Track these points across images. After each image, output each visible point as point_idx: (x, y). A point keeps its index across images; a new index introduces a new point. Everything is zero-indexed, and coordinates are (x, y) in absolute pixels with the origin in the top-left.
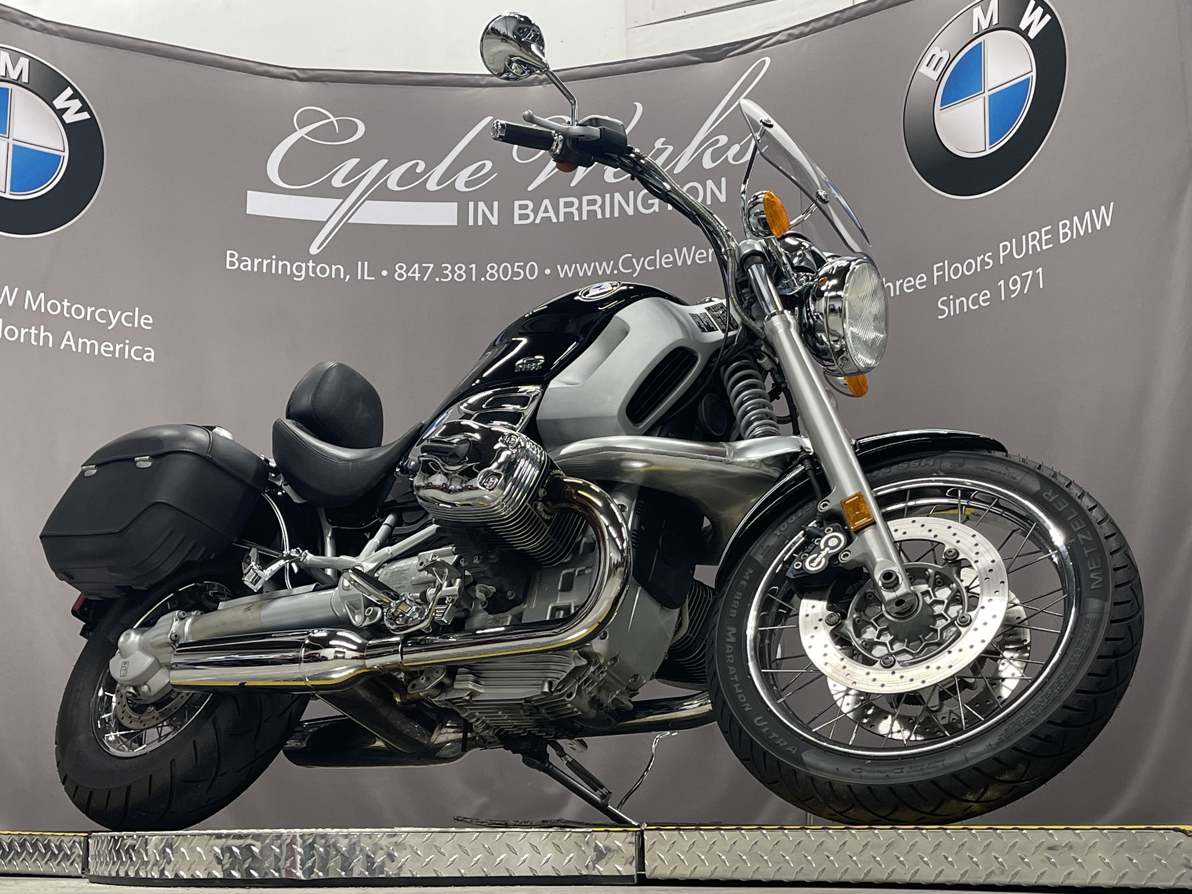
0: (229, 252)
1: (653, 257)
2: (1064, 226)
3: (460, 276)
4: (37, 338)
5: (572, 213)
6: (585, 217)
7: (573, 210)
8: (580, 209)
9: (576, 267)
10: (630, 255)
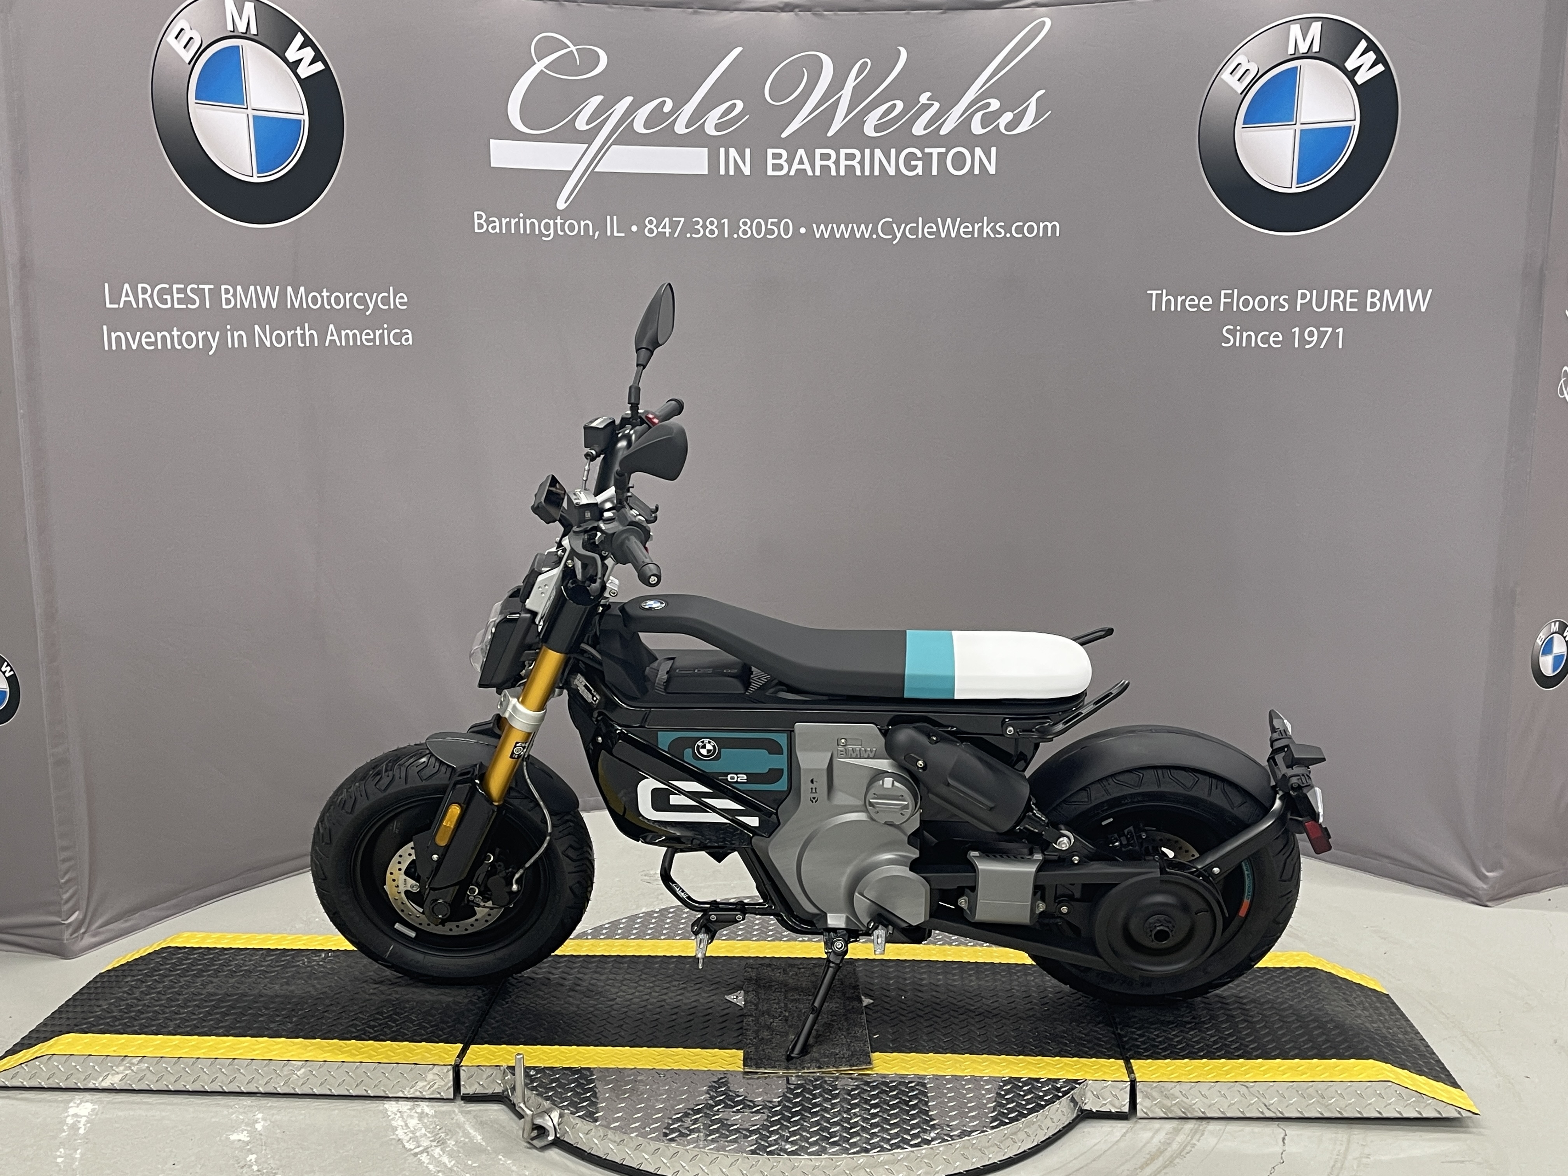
0: (476, 213)
1: (915, 225)
2: (1373, 295)
3: (712, 232)
4: (303, 341)
5: (828, 167)
6: (842, 173)
7: (830, 163)
8: (837, 163)
9: (832, 227)
10: (890, 220)
